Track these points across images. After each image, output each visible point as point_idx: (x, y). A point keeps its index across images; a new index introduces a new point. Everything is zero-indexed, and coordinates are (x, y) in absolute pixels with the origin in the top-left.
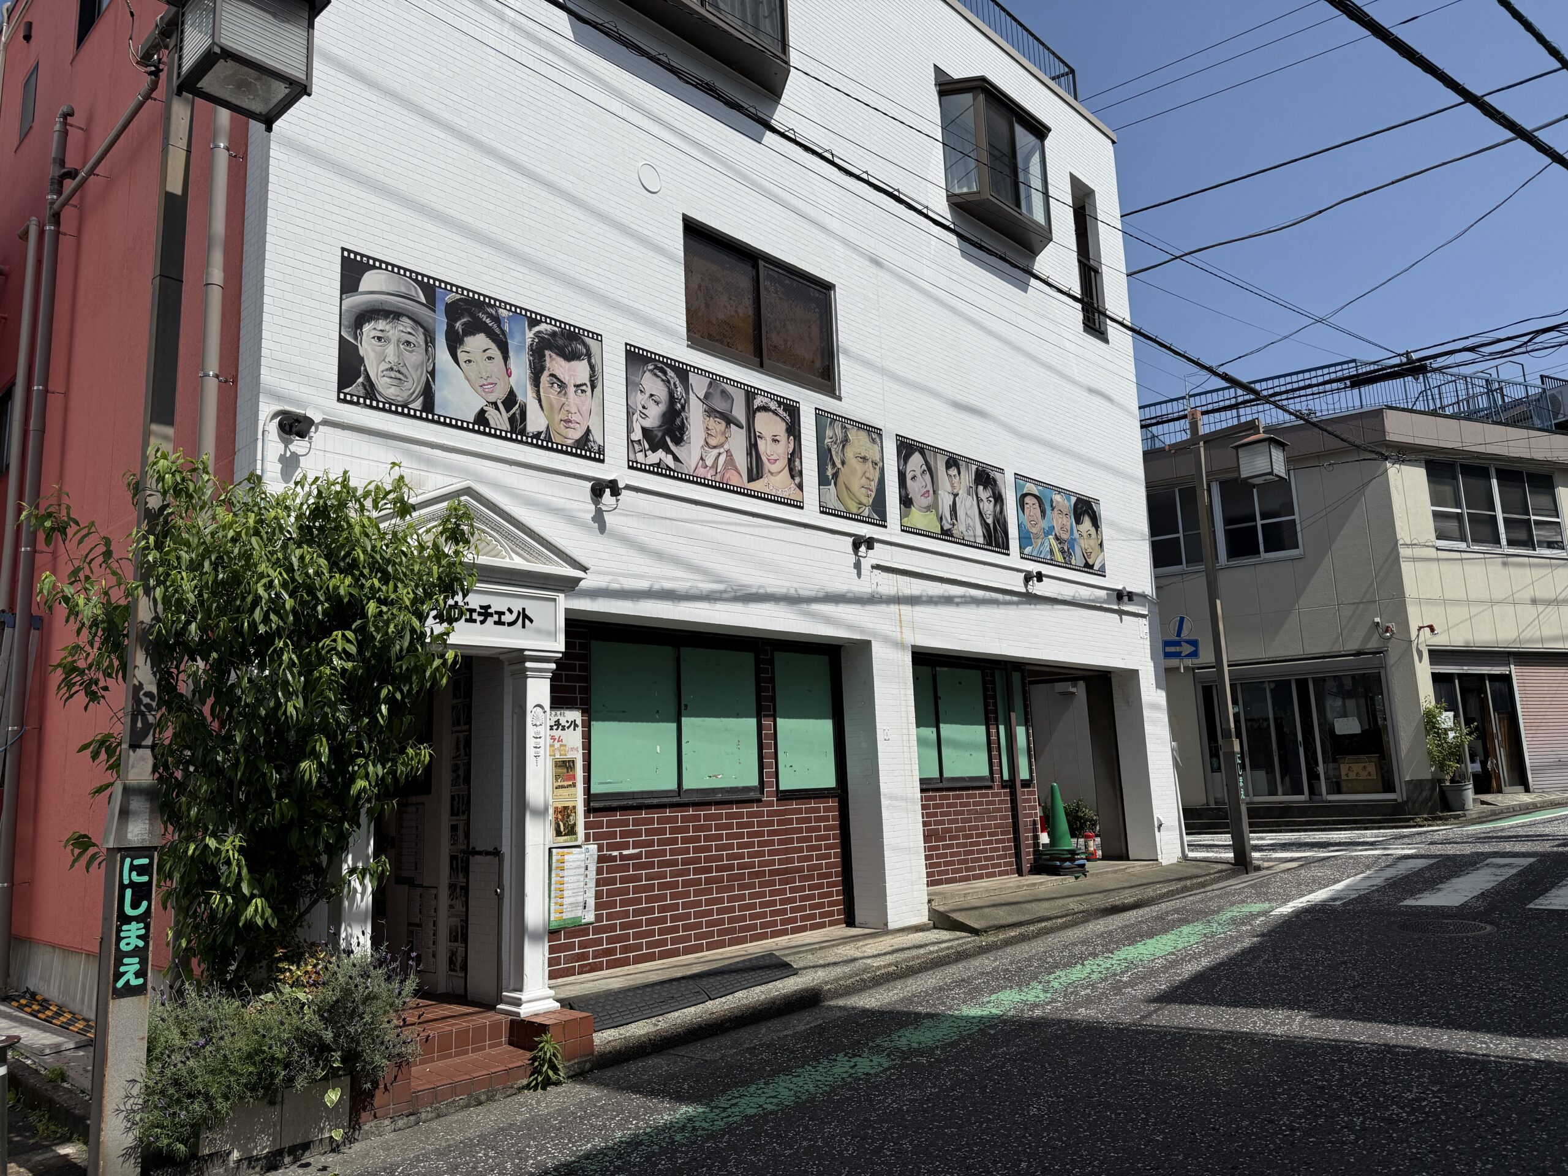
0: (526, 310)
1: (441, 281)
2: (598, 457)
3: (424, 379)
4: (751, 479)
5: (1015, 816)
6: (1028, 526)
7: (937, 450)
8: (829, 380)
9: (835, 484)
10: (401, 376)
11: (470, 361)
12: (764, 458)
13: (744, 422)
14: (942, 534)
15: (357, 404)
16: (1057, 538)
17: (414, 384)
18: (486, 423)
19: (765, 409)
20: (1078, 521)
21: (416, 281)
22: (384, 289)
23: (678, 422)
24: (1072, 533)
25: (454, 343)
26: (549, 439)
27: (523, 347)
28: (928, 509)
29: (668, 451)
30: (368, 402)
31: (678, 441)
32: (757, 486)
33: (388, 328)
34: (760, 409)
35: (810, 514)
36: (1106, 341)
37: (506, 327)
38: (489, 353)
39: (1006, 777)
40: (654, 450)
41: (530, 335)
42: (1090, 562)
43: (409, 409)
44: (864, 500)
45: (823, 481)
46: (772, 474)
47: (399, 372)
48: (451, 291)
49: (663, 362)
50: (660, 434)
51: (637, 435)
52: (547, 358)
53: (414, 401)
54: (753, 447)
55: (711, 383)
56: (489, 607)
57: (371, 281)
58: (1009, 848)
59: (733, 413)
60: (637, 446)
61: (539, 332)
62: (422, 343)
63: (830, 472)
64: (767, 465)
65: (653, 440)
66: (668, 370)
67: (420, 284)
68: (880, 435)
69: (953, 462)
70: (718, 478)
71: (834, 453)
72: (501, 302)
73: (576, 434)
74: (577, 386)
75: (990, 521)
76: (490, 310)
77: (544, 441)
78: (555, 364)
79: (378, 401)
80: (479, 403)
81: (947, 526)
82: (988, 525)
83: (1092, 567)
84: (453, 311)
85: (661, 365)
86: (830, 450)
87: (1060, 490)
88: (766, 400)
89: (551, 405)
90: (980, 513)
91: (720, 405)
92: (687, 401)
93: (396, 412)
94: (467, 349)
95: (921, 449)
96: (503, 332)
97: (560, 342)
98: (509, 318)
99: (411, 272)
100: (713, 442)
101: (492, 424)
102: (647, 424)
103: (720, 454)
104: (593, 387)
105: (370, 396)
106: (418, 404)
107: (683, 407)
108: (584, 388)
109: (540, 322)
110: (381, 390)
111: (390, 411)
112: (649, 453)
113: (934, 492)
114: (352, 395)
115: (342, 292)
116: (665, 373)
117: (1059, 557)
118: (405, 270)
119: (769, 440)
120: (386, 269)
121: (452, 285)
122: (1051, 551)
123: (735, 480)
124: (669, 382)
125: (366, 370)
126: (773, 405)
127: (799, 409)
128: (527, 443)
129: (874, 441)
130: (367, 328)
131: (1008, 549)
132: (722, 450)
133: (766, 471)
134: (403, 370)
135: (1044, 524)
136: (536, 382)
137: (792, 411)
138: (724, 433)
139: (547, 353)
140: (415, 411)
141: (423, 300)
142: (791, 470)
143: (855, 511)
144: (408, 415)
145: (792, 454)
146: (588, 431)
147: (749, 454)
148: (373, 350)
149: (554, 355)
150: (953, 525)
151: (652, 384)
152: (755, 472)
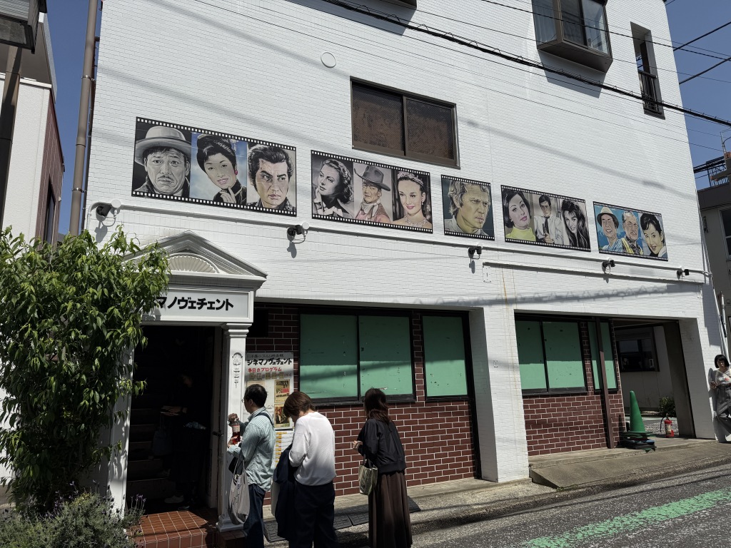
0: (248, 138)
1: (195, 128)
2: (293, 213)
3: (183, 180)
4: (395, 218)
5: (604, 411)
6: (605, 233)
7: (531, 192)
8: (453, 158)
9: (456, 217)
10: (169, 180)
11: (212, 168)
12: (405, 207)
13: (390, 186)
14: (537, 241)
15: (143, 196)
16: (628, 239)
17: (177, 183)
18: (221, 200)
19: (406, 178)
20: (644, 227)
21: (180, 129)
22: (161, 135)
23: (346, 190)
24: (640, 235)
25: (202, 160)
26: (261, 206)
27: (245, 158)
28: (526, 227)
29: (339, 207)
30: (149, 195)
31: (346, 201)
32: (399, 222)
33: (162, 155)
34: (401, 179)
35: (438, 235)
36: (664, 118)
37: (235, 149)
38: (223, 163)
39: (597, 387)
40: (329, 207)
41: (249, 151)
42: (655, 252)
43: (174, 197)
44: (477, 225)
45: (447, 216)
46: (410, 215)
47: (169, 178)
48: (201, 132)
49: (336, 159)
50: (333, 198)
51: (318, 200)
52: (261, 163)
53: (177, 192)
54: (397, 200)
55: (368, 167)
56: (205, 299)
57: (153, 133)
58: (601, 431)
59: (383, 182)
60: (318, 206)
61: (256, 149)
62: (183, 162)
63: (452, 211)
64: (407, 210)
65: (328, 201)
66: (339, 163)
67: (183, 131)
68: (489, 187)
69: (545, 198)
70: (373, 220)
71: (454, 200)
72: (231, 135)
73: (279, 202)
74: (279, 176)
75: (575, 231)
76: (225, 140)
77: (258, 207)
78: (266, 166)
79: (155, 194)
80: (217, 190)
81: (540, 237)
82: (573, 234)
83: (657, 255)
84: (201, 143)
85: (333, 160)
86: (452, 198)
87: (629, 210)
88: (405, 174)
89: (263, 188)
90: (567, 227)
91: (374, 178)
92: (352, 178)
93: (166, 199)
94: (209, 162)
95: (521, 192)
96: (233, 151)
97: (269, 153)
98: (236, 143)
99: (177, 125)
100: (369, 200)
101: (225, 200)
102: (325, 193)
103: (374, 206)
104: (290, 176)
105: (151, 192)
106: (179, 194)
107: (349, 182)
108: (284, 177)
109: (257, 143)
110: (157, 188)
111: (162, 198)
112: (326, 209)
113: (530, 217)
114: (140, 192)
115: (136, 139)
116: (337, 164)
117: (630, 251)
118: (174, 124)
119: (408, 196)
120: (163, 125)
121: (201, 130)
122: (624, 248)
123: (384, 220)
124: (340, 169)
125: (149, 178)
126: (411, 176)
127: (429, 177)
128: (247, 209)
129: (484, 190)
130: (150, 157)
131: (590, 248)
132: (375, 204)
133: (406, 213)
134: (171, 176)
135: (618, 231)
136: (253, 176)
137: (425, 179)
138: (377, 194)
139: (260, 160)
140: (178, 197)
141: (184, 139)
142: (423, 212)
143: (470, 232)
144: (174, 200)
145: (425, 203)
146: (286, 200)
147: (394, 204)
148: (153, 168)
149: (265, 161)
150: (546, 235)
151: (328, 171)
152: (399, 213)
